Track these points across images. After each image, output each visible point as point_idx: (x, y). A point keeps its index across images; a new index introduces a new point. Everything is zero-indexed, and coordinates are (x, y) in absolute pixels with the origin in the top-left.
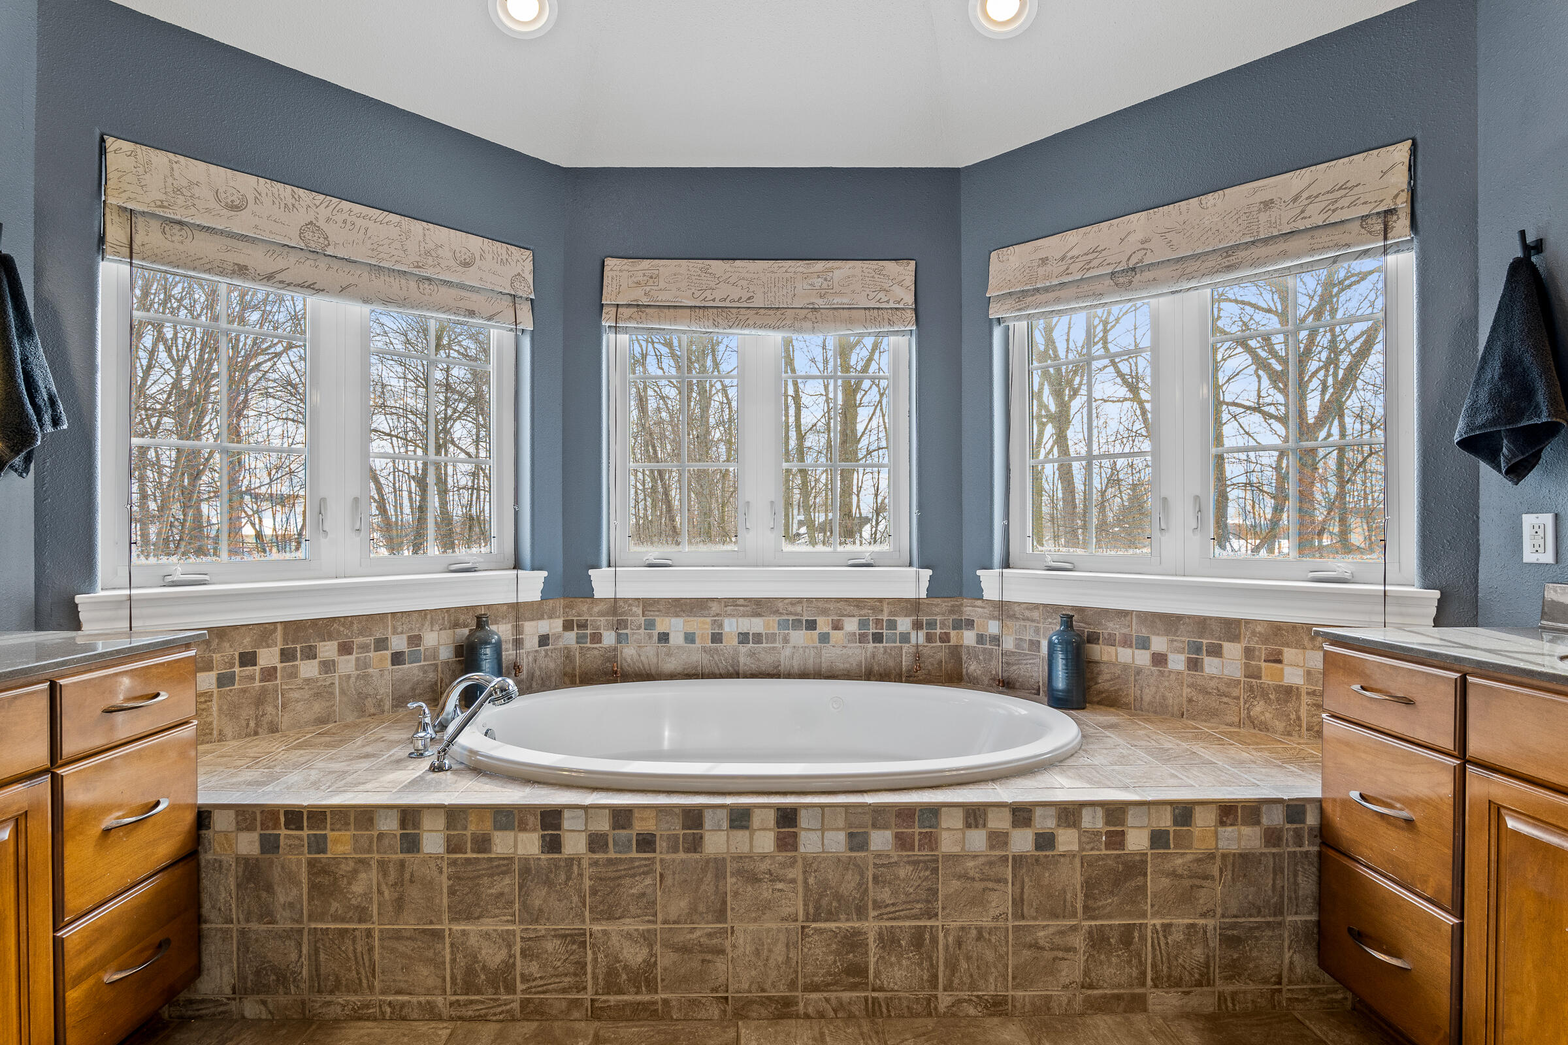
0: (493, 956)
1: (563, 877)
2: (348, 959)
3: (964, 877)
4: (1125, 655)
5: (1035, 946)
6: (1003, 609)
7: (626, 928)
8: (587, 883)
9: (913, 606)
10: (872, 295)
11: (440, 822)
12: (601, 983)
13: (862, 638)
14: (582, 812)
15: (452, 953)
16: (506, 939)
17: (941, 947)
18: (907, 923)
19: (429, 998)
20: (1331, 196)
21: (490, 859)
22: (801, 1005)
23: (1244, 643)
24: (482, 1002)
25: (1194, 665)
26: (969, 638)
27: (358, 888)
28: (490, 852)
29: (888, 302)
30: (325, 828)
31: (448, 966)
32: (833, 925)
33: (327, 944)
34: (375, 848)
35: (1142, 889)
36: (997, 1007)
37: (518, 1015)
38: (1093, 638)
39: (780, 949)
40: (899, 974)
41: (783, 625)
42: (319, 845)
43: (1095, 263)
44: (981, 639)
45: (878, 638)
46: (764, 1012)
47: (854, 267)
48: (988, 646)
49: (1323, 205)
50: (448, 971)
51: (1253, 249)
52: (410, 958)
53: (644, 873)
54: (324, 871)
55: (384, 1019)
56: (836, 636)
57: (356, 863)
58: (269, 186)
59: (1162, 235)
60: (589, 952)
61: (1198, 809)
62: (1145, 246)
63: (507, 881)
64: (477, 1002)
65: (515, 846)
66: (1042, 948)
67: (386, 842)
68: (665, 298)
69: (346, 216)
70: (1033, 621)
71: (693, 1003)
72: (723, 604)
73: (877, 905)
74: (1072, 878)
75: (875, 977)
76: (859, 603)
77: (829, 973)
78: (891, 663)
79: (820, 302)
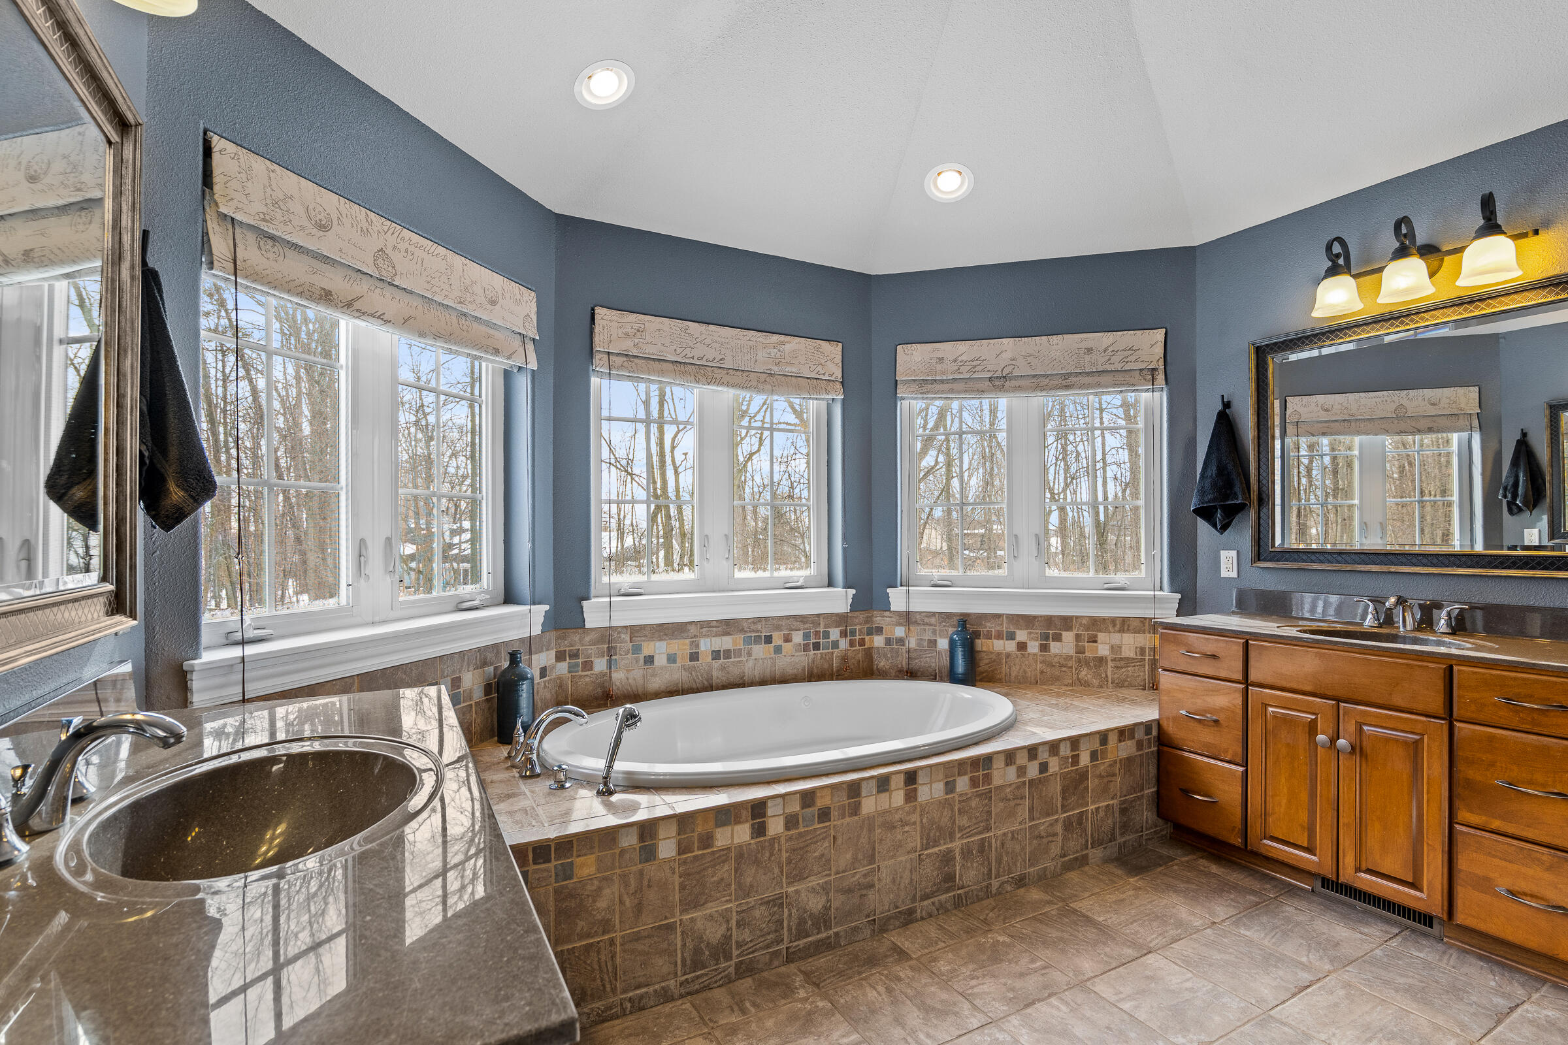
0: (714, 934)
1: (767, 855)
2: (594, 970)
3: (1006, 799)
4: (999, 645)
5: (1040, 837)
6: (908, 618)
7: (810, 884)
8: (785, 855)
9: (840, 620)
10: (813, 367)
11: (673, 829)
12: (794, 932)
13: (806, 648)
14: (780, 800)
15: (683, 940)
16: (725, 916)
17: (993, 849)
18: (976, 838)
19: (663, 984)
20: (1125, 353)
21: (713, 853)
22: (919, 911)
23: (1075, 632)
24: (706, 975)
25: (1044, 648)
26: (878, 641)
27: (602, 904)
28: (712, 847)
29: (824, 374)
30: (572, 856)
31: (679, 952)
32: (936, 849)
33: (574, 963)
34: (617, 864)
35: (1087, 788)
36: (1021, 882)
37: (733, 976)
38: (977, 635)
39: (907, 873)
40: (972, 873)
41: (747, 641)
42: (566, 872)
43: (979, 368)
44: (888, 641)
45: (816, 646)
46: (897, 923)
47: (800, 343)
48: (895, 646)
49: (1121, 357)
50: (679, 956)
51: (1080, 378)
52: (648, 953)
53: (823, 839)
54: (571, 896)
55: (625, 1015)
56: (787, 647)
57: (600, 881)
58: (348, 206)
59: (1025, 357)
60: (786, 910)
61: (1110, 733)
62: (1013, 362)
63: (726, 868)
64: (703, 975)
65: (732, 837)
66: (1043, 837)
67: (627, 856)
68: (651, 351)
69: (407, 245)
70: (931, 625)
71: (855, 929)
72: (699, 627)
73: (961, 829)
74: (1055, 788)
75: (960, 879)
76: (802, 619)
77: (935, 885)
78: (826, 666)
79: (776, 369)
